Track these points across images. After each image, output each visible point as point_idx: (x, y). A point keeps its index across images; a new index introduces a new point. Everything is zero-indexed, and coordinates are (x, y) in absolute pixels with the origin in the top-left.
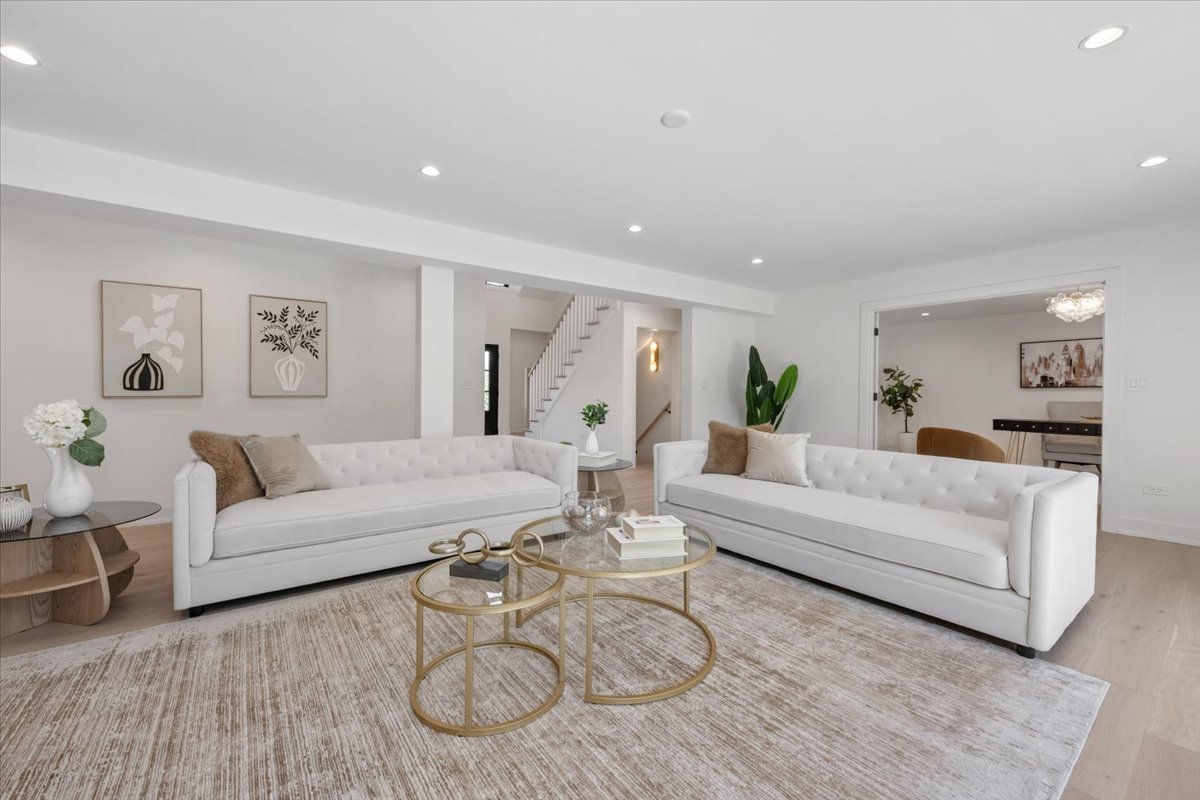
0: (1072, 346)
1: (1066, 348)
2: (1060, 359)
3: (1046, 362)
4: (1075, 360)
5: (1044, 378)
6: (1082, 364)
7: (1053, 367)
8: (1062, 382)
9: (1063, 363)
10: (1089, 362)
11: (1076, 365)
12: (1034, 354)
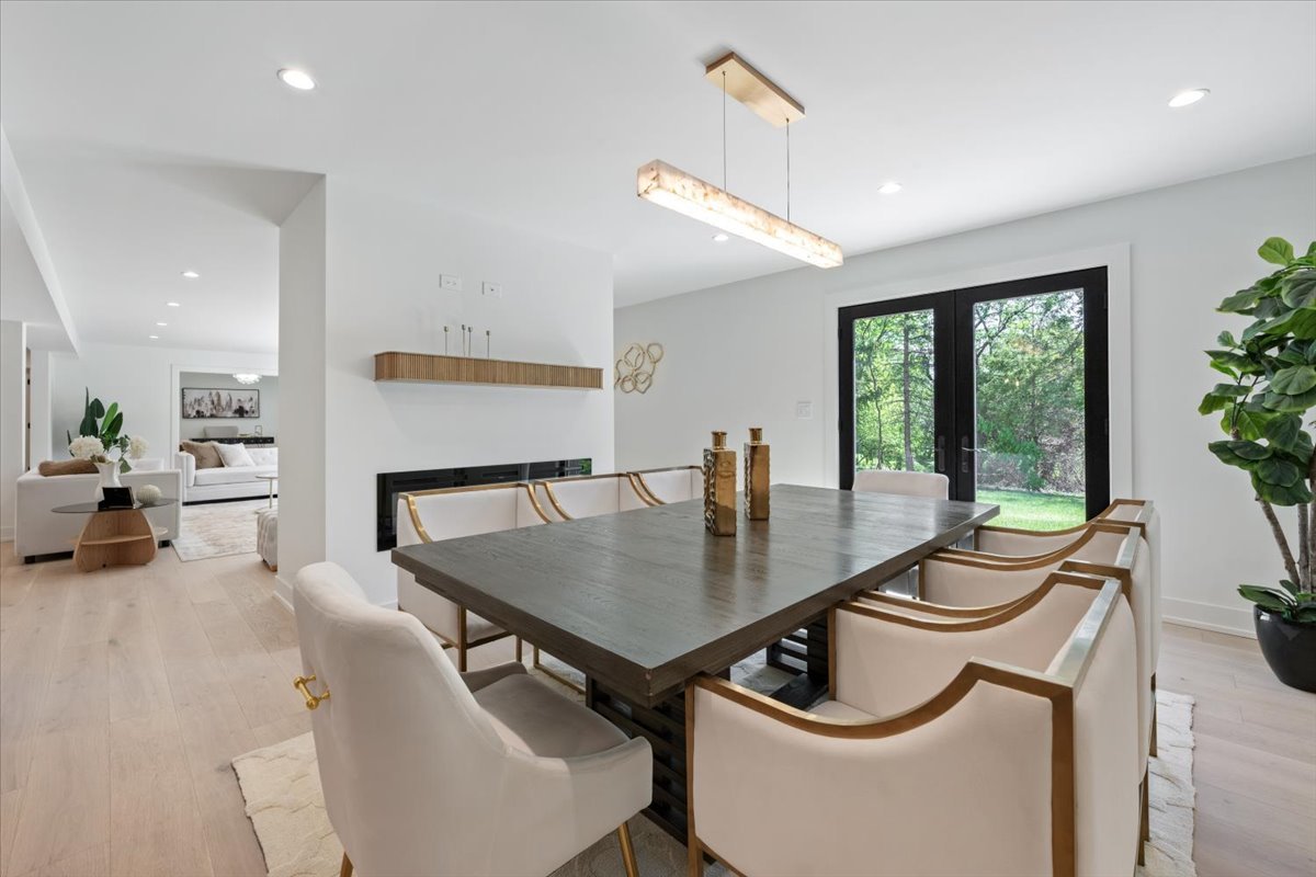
0: (214, 392)
1: (210, 394)
2: (207, 400)
3: (199, 401)
4: (216, 402)
5: (198, 412)
6: (219, 404)
7: (203, 405)
8: (208, 414)
9: (209, 403)
10: (224, 403)
11: (216, 405)
12: (191, 396)
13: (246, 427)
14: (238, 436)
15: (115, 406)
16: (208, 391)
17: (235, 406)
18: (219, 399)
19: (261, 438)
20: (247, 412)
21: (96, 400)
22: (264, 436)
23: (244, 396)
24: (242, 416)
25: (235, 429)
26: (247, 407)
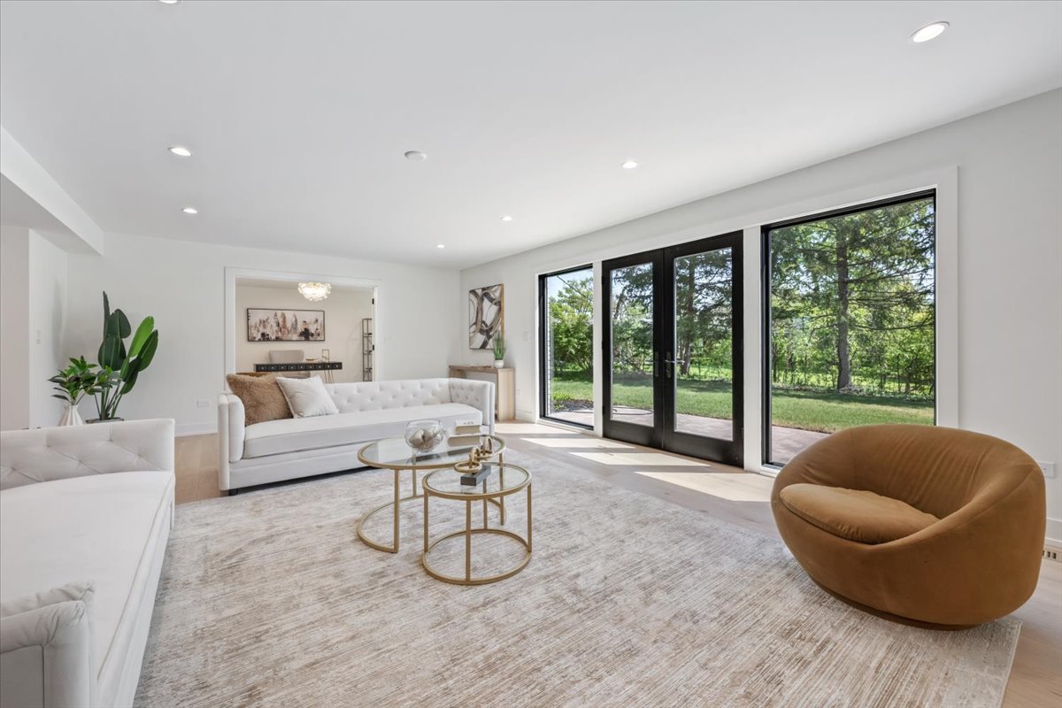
0: (279, 313)
1: (276, 315)
2: (272, 322)
3: (264, 323)
4: (281, 323)
5: (263, 335)
6: (284, 326)
7: (269, 326)
8: (273, 337)
9: (274, 325)
10: (289, 325)
11: (281, 326)
12: (256, 318)
13: (311, 351)
14: (304, 361)
15: (149, 321)
16: (274, 312)
17: (300, 328)
18: (284, 318)
19: (329, 364)
20: (312, 335)
21: (118, 311)
22: (332, 360)
23: (310, 317)
24: (307, 339)
25: (300, 353)
26: (312, 329)
